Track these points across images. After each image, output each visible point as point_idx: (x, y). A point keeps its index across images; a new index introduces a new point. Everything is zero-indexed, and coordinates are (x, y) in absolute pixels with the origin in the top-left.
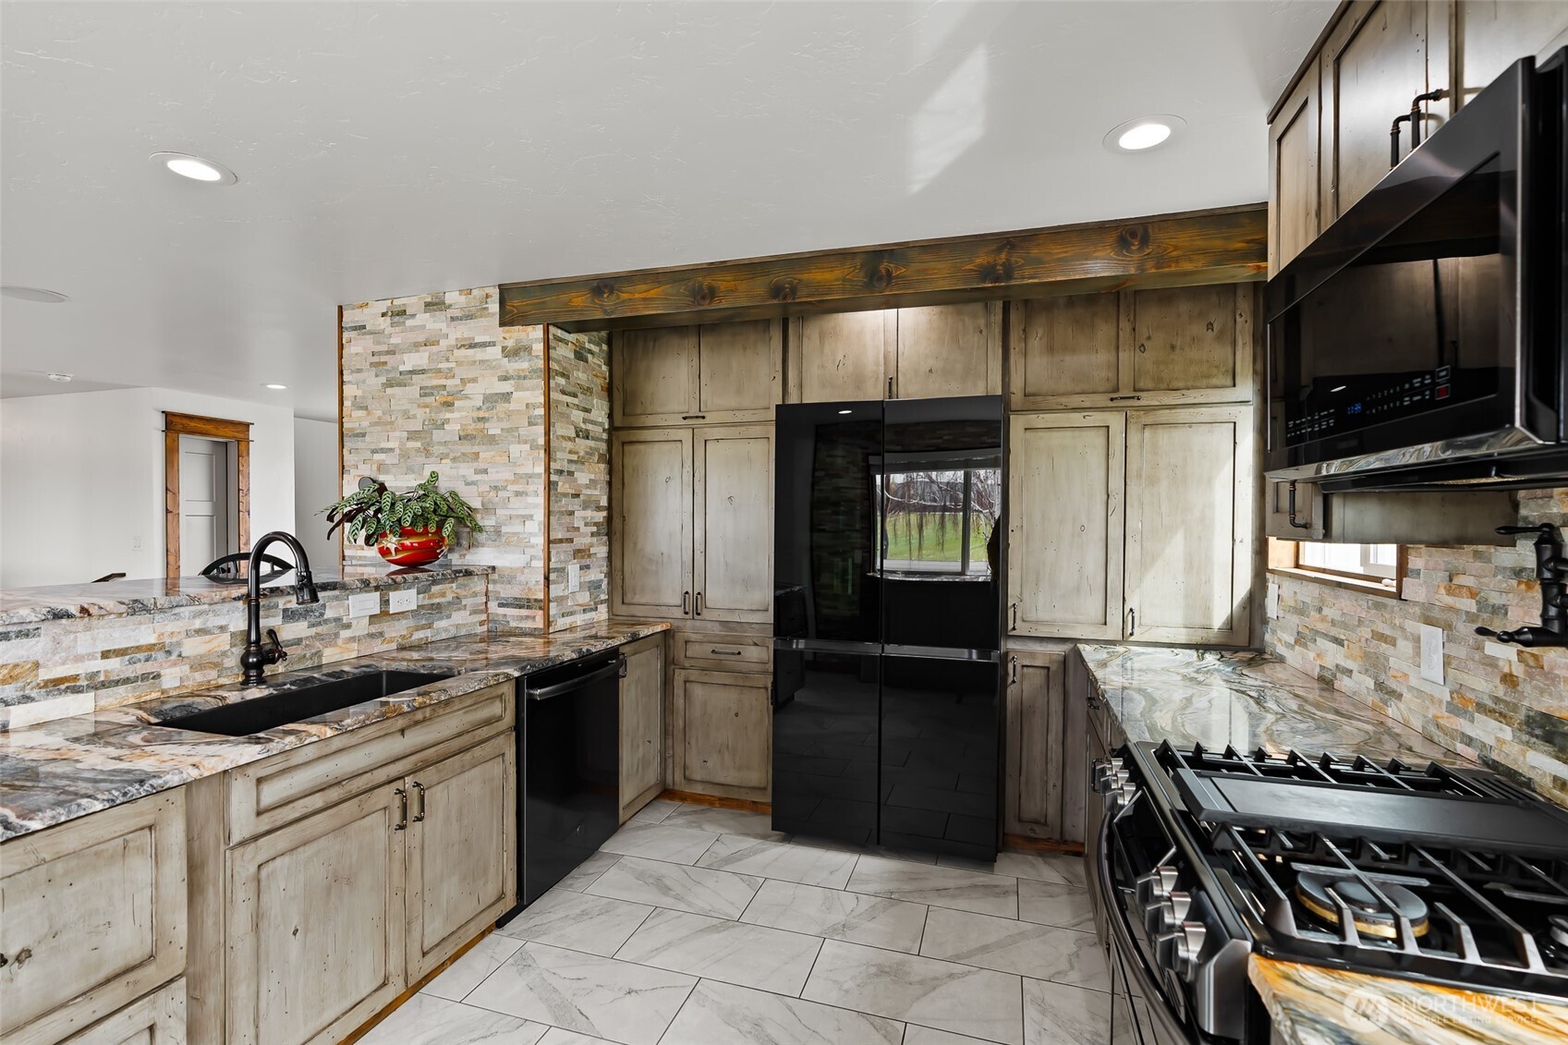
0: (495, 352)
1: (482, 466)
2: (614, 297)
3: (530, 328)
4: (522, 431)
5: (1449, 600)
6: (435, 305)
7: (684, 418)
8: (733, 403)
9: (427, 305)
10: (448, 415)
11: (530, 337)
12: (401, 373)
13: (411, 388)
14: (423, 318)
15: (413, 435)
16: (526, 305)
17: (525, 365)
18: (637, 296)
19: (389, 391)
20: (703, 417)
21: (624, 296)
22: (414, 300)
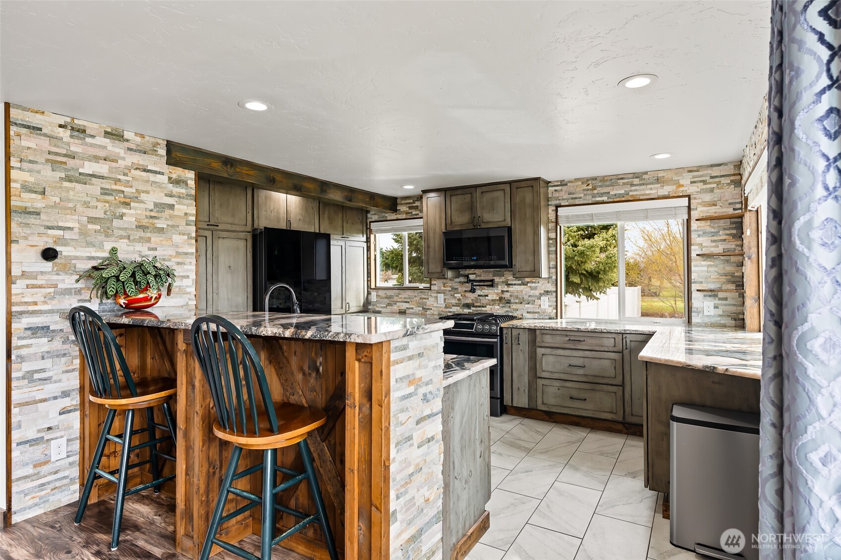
0: (164, 179)
1: (152, 246)
2: (233, 169)
3: (187, 171)
4: (181, 228)
5: (445, 289)
6: (115, 135)
7: (208, 225)
8: (230, 220)
9: (106, 133)
10: (124, 211)
11: (186, 176)
12: (80, 174)
13: (91, 187)
14: (101, 140)
15: (92, 220)
16: (185, 157)
17: (183, 191)
18: (244, 172)
19: (66, 184)
20: (217, 226)
21: (238, 170)
22: (96, 126)
